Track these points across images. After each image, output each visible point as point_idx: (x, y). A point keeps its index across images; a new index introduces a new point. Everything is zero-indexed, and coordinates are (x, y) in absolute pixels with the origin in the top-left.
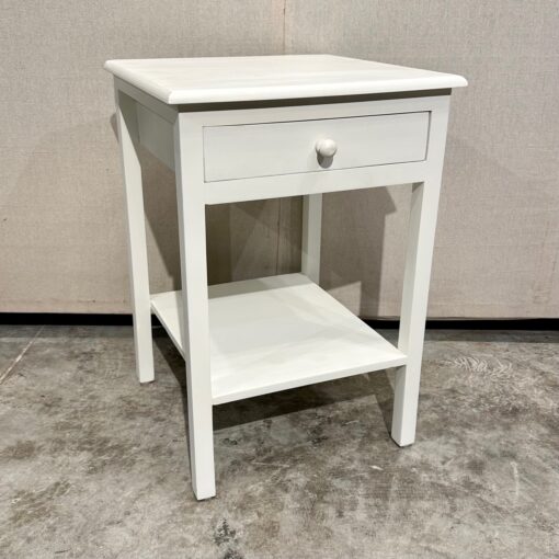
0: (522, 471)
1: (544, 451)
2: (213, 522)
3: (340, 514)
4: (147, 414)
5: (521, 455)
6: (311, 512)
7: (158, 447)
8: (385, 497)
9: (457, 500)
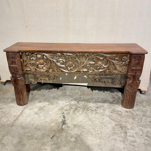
0: (103, 109)
1: (107, 106)
2: (62, 112)
3: (78, 112)
4: (56, 98)
5: (104, 107)
6: (74, 111)
7: (57, 103)
8: (84, 111)
9: (93, 112)
